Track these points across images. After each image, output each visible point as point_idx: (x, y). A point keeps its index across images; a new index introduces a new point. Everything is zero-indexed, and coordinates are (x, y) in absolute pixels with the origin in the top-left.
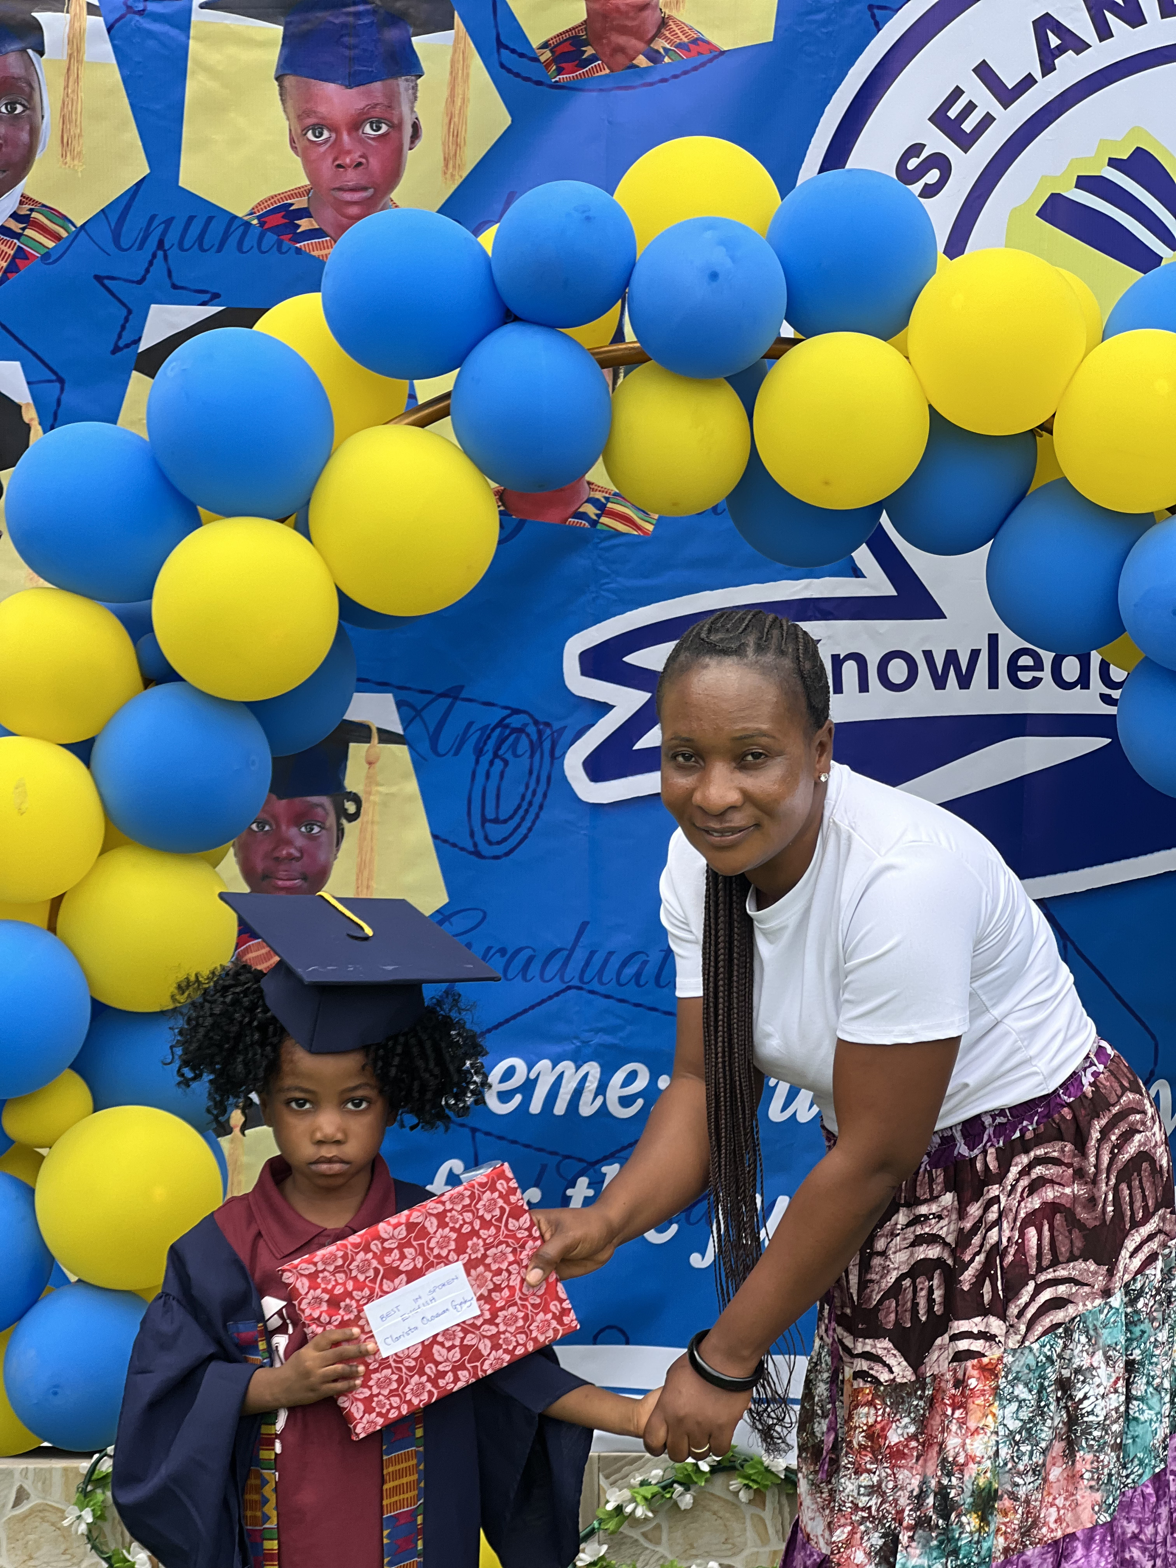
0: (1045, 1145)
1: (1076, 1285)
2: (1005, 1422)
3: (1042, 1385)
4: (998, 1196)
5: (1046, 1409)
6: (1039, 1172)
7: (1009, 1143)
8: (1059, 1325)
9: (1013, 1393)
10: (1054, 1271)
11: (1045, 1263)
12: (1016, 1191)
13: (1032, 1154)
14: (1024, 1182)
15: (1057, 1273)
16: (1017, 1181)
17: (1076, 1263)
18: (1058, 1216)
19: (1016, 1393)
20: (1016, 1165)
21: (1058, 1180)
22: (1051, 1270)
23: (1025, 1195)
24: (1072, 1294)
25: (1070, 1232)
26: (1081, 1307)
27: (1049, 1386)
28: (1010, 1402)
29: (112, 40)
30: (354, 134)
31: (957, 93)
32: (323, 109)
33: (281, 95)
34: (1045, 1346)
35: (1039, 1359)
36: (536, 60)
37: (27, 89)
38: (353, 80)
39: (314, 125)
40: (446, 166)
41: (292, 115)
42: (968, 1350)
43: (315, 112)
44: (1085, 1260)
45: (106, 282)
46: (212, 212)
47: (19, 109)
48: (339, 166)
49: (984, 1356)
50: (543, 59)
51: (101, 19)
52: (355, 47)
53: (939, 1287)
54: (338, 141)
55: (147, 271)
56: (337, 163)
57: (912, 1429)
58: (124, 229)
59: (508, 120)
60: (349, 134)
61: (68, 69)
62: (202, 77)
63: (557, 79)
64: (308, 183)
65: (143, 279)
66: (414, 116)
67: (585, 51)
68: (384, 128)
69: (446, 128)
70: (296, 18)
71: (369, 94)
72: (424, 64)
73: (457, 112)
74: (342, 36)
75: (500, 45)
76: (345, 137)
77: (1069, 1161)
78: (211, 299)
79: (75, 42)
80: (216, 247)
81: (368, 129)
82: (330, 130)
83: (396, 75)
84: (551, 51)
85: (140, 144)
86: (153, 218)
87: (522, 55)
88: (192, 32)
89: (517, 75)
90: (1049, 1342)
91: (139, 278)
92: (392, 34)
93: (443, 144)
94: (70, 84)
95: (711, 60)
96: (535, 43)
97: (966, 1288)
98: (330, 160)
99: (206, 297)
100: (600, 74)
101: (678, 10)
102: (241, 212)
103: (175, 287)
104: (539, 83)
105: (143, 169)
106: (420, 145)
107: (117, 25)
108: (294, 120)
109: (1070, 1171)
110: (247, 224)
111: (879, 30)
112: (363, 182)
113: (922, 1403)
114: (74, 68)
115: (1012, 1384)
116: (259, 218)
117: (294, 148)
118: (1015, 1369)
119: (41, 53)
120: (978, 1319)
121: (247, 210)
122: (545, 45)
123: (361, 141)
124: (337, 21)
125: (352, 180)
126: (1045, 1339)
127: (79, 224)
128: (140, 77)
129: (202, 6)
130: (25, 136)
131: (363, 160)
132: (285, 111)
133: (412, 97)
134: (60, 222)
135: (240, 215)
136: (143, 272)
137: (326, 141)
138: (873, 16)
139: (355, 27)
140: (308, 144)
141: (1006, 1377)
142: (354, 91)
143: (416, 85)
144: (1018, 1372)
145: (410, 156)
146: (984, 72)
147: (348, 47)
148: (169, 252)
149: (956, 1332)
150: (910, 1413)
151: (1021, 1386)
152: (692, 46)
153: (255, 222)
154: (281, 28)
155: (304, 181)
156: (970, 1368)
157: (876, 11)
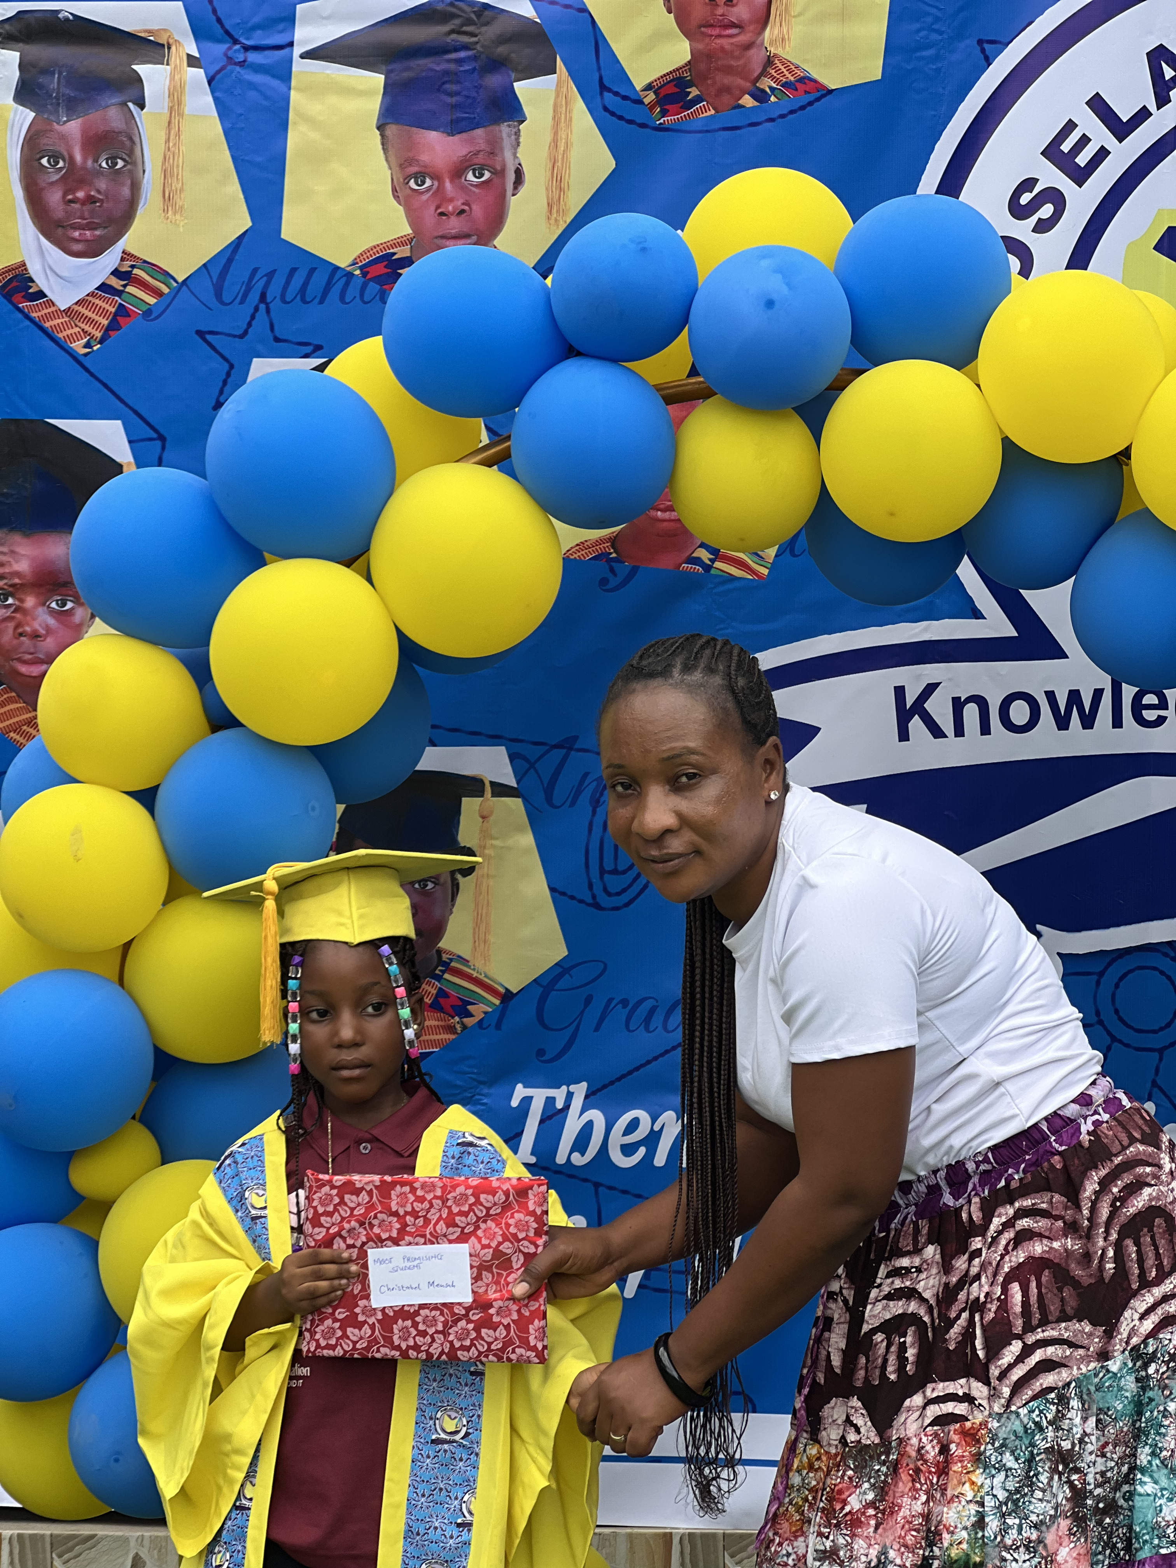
0: (1032, 1196)
1: (1070, 1347)
2: (995, 1493)
3: (1032, 1452)
4: (981, 1249)
5: (1034, 1479)
6: (1026, 1224)
7: (994, 1192)
8: (1050, 1389)
9: (1001, 1461)
10: (1043, 1331)
11: (1035, 1322)
12: (999, 1244)
13: (1017, 1205)
14: (1009, 1235)
15: (1046, 1334)
16: (1000, 1233)
17: (1070, 1323)
18: (1046, 1272)
19: (1004, 1461)
20: (999, 1216)
21: (1047, 1234)
22: (1039, 1330)
23: (1010, 1248)
24: (1066, 1357)
25: (1060, 1290)
26: (1075, 1371)
27: (1038, 1454)
28: (999, 1471)
29: (213, 92)
30: (457, 181)
31: (1070, 126)
32: (425, 158)
33: (383, 144)
34: (1033, 1411)
35: (1028, 1426)
36: (640, 102)
37: (128, 143)
38: (455, 128)
39: (417, 173)
40: (551, 212)
41: (394, 163)
42: (952, 1413)
43: (417, 161)
44: (1080, 1321)
45: (208, 337)
46: (314, 263)
47: (120, 164)
48: (442, 214)
49: (968, 1420)
50: (646, 101)
51: (202, 71)
52: (457, 93)
53: (913, 1344)
54: (440, 190)
55: (249, 325)
56: (439, 211)
57: (870, 1496)
58: (226, 284)
59: (613, 164)
60: (452, 181)
61: (169, 123)
62: (303, 128)
63: (662, 121)
64: (411, 232)
65: (246, 332)
66: (517, 162)
67: (690, 92)
68: (487, 175)
69: (549, 173)
70: (397, 66)
71: (471, 141)
72: (526, 110)
73: (560, 157)
74: (444, 83)
75: (603, 88)
76: (448, 185)
77: (1057, 1213)
78: (314, 351)
79: (176, 96)
80: (317, 300)
81: (470, 176)
82: (432, 178)
83: (497, 120)
84: (655, 93)
85: (241, 196)
86: (255, 270)
87: (625, 98)
88: (293, 83)
89: (621, 118)
90: (1038, 1407)
91: (240, 332)
92: (493, 81)
93: (547, 189)
94: (171, 138)
95: (818, 99)
96: (639, 84)
97: (952, 1347)
98: (433, 208)
99: (309, 349)
100: (705, 115)
101: (784, 48)
102: (343, 262)
103: (277, 340)
104: (643, 126)
105: (242, 221)
106: (523, 191)
107: (219, 76)
108: (396, 169)
109: (1060, 1223)
110: (350, 275)
111: (989, 64)
112: (466, 230)
113: (884, 1469)
114: (175, 121)
115: (1000, 1450)
116: (361, 268)
117: (396, 197)
118: (1002, 1434)
119: (142, 106)
120: (963, 1381)
121: (350, 260)
122: (649, 87)
123: (463, 188)
124: (438, 69)
125: (454, 228)
126: (1034, 1404)
127: (180, 279)
128: (242, 129)
129: (303, 56)
130: (126, 191)
131: (466, 208)
132: (387, 160)
133: (514, 143)
134: (161, 277)
135: (342, 265)
136: (245, 326)
137: (429, 189)
138: (983, 51)
139: (456, 74)
140: (409, 191)
141: (993, 1445)
142: (457, 138)
143: (519, 130)
144: (1005, 1439)
145: (514, 202)
146: (1098, 105)
147: (451, 94)
148: (271, 306)
149: (941, 1394)
150: (870, 1478)
151: (1008, 1454)
152: (798, 85)
153: (358, 272)
154: (383, 77)
155: (406, 230)
156: (952, 1432)
157: (986, 46)
